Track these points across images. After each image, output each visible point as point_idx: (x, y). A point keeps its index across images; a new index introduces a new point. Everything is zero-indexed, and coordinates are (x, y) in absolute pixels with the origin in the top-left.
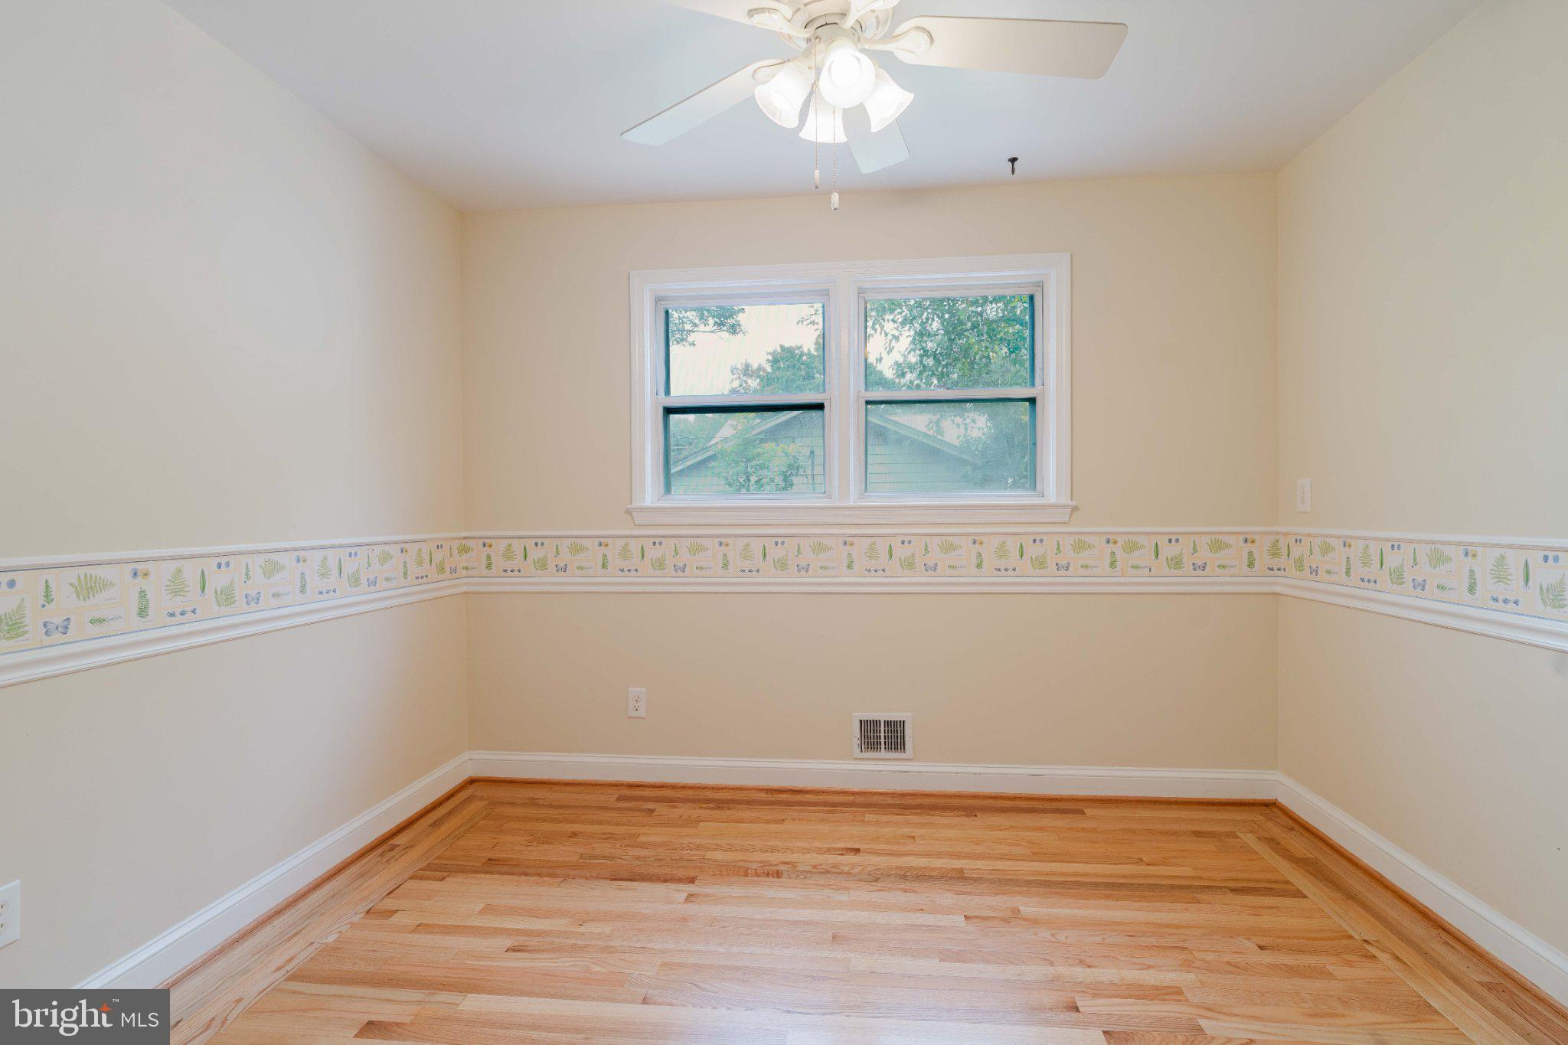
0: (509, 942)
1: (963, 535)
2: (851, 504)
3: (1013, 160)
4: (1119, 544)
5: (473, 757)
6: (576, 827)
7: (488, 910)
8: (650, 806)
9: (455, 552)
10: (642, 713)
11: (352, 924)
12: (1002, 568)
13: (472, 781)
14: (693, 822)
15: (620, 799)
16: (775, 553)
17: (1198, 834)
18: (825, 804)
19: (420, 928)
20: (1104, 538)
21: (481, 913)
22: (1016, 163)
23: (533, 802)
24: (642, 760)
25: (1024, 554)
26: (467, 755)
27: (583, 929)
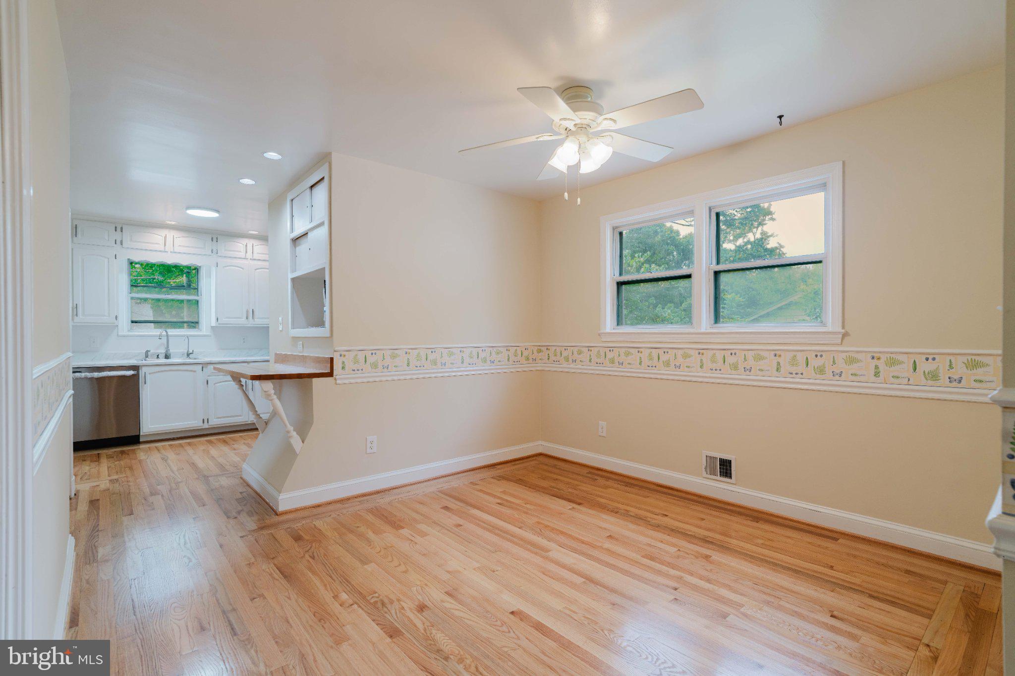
0: (499, 501)
1: (768, 350)
2: (703, 330)
3: (780, 117)
4: (882, 361)
5: (542, 444)
6: (559, 477)
7: (504, 492)
8: (596, 477)
9: (535, 352)
10: (604, 434)
11: (464, 484)
12: (794, 373)
13: (541, 454)
14: (606, 487)
15: (590, 473)
16: (664, 358)
17: (908, 572)
18: (681, 497)
19: (481, 491)
20: (870, 355)
21: (501, 492)
22: (782, 119)
23: (555, 466)
24: (604, 458)
25: (809, 364)
26: (540, 442)
27: (526, 506)
